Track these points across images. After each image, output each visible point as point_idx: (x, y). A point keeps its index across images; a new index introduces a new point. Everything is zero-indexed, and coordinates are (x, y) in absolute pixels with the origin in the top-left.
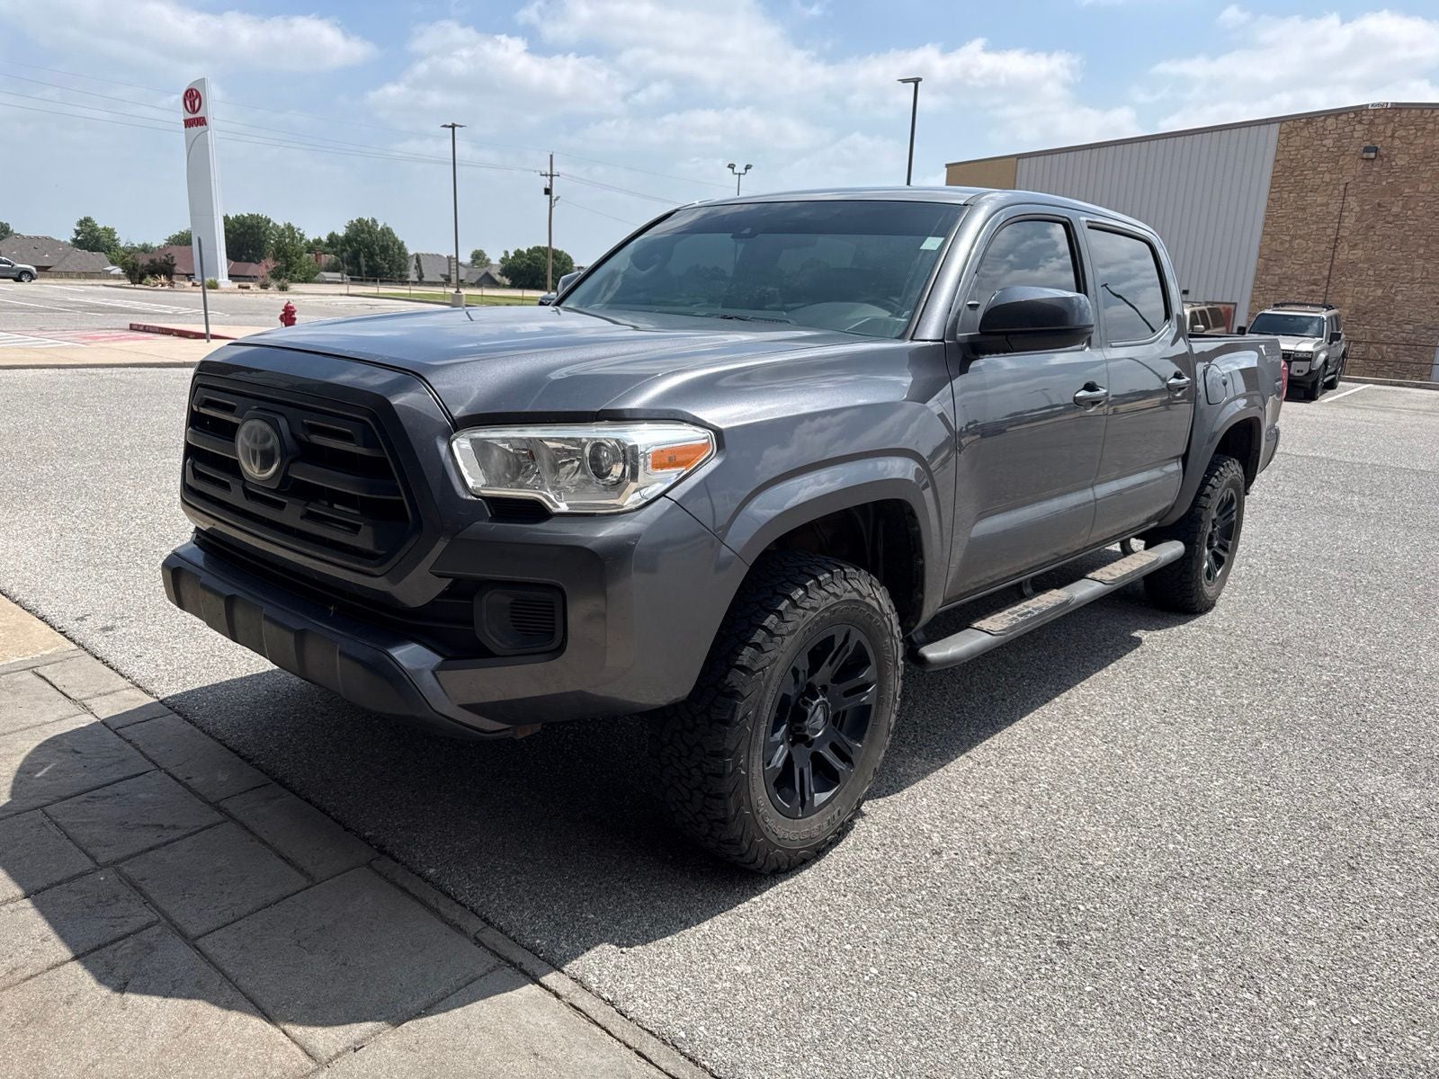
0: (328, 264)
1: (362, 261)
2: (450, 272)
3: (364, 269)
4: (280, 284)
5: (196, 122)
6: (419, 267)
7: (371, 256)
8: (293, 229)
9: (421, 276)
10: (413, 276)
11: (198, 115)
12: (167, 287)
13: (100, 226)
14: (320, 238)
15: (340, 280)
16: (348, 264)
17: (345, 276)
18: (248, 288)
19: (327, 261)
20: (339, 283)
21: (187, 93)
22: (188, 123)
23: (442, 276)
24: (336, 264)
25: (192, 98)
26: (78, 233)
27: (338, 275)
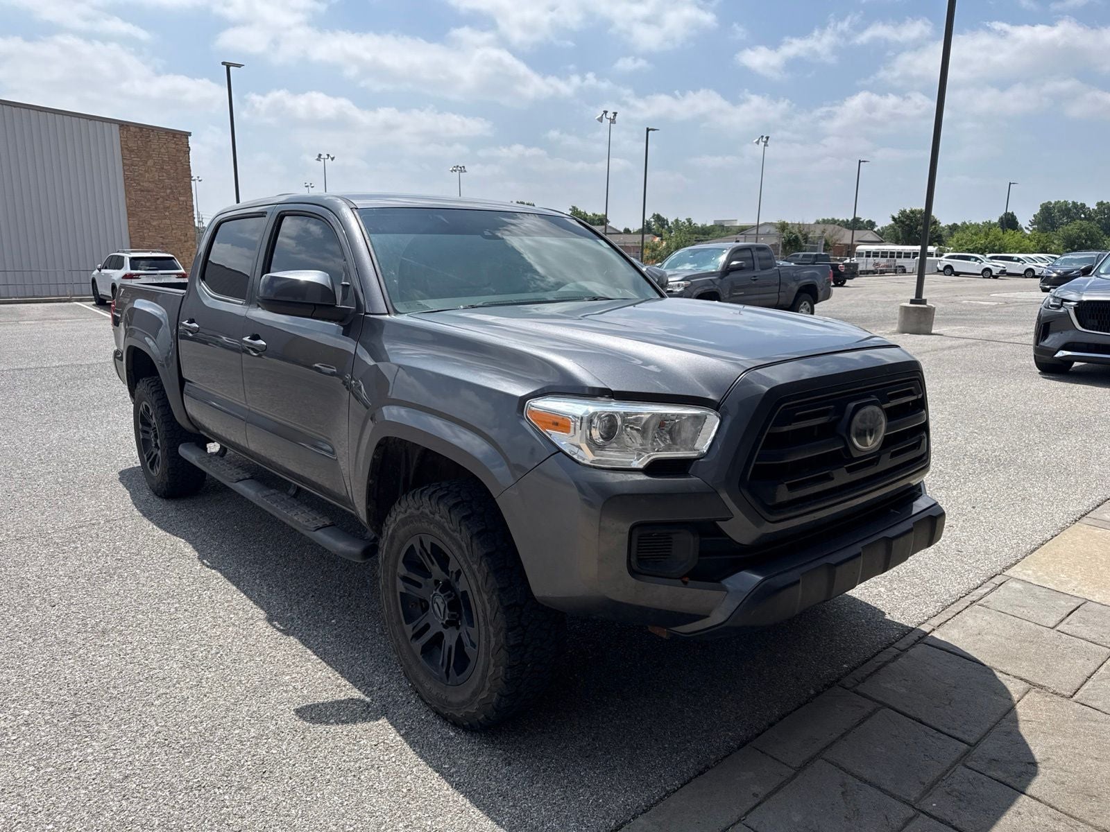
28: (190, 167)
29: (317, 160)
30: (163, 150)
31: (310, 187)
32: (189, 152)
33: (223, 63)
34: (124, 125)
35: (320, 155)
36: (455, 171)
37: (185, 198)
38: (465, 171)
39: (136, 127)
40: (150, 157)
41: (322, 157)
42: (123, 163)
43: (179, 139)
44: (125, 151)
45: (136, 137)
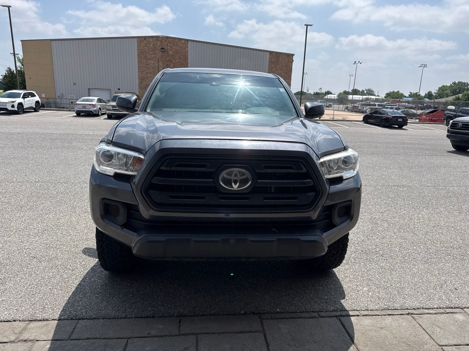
28: (292, 68)
29: (354, 64)
30: (283, 62)
31: (351, 76)
32: (293, 62)
33: (305, 25)
34: (271, 53)
35: (355, 62)
36: (421, 67)
37: (288, 81)
38: (426, 67)
39: (275, 53)
40: (278, 64)
41: (356, 62)
42: (269, 67)
43: (290, 57)
44: (270, 63)
45: (274, 57)
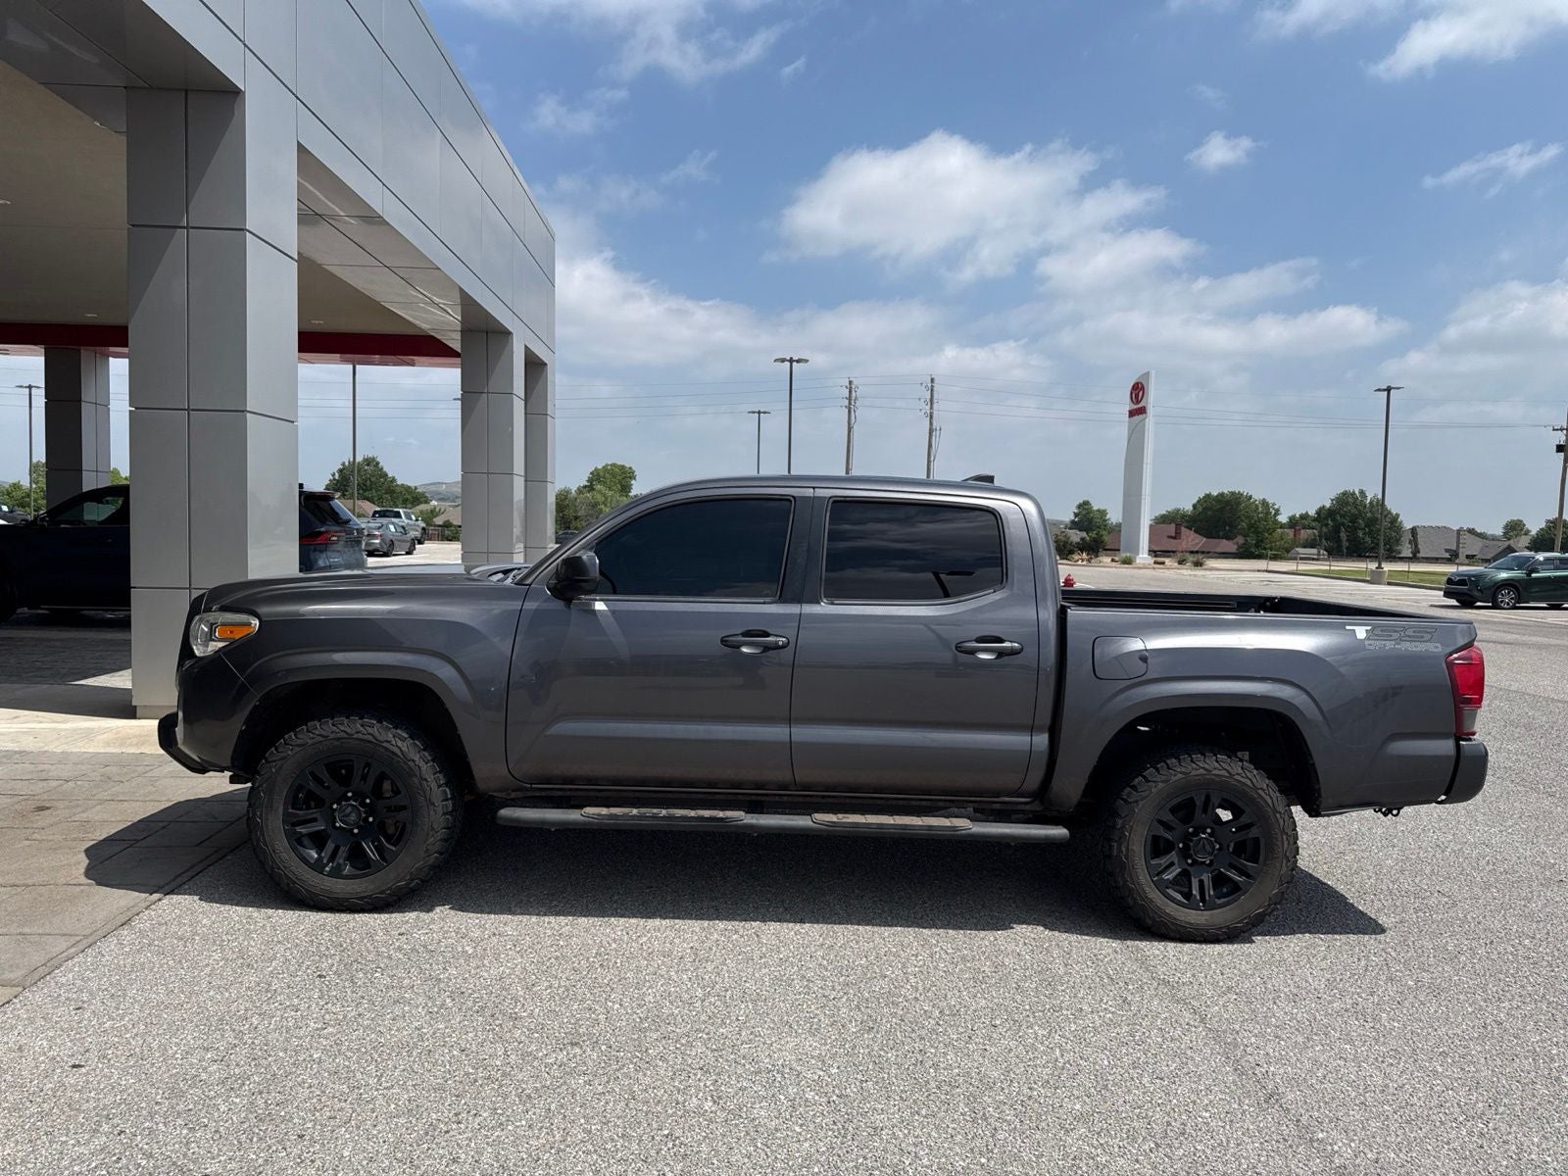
0: (1307, 540)
1: (1343, 535)
2: (1458, 546)
3: (1345, 544)
4: (1195, 559)
5: (1138, 412)
6: (1414, 541)
7: (1353, 530)
8: (1268, 504)
9: (1416, 551)
10: (1407, 552)
11: (1140, 406)
12: (1085, 563)
13: (1095, 508)
14: (1307, 513)
15: (1315, 557)
16: (1326, 539)
17: (1322, 552)
18: (1163, 563)
19: (1306, 536)
20: (1313, 559)
21: (1133, 386)
22: (1132, 414)
23: (1447, 551)
24: (1314, 540)
25: (1138, 390)
26: (1076, 515)
27: (1315, 551)
